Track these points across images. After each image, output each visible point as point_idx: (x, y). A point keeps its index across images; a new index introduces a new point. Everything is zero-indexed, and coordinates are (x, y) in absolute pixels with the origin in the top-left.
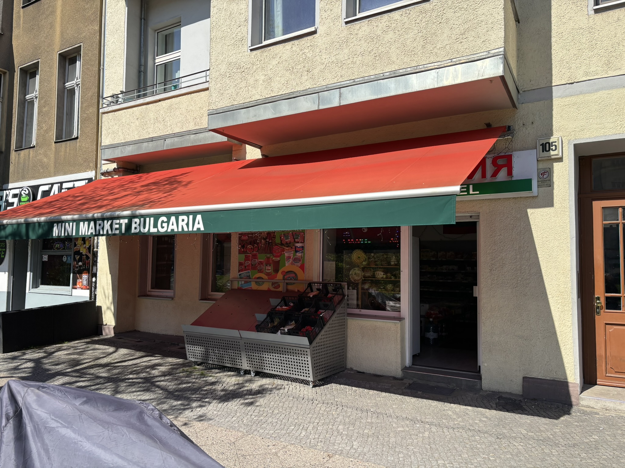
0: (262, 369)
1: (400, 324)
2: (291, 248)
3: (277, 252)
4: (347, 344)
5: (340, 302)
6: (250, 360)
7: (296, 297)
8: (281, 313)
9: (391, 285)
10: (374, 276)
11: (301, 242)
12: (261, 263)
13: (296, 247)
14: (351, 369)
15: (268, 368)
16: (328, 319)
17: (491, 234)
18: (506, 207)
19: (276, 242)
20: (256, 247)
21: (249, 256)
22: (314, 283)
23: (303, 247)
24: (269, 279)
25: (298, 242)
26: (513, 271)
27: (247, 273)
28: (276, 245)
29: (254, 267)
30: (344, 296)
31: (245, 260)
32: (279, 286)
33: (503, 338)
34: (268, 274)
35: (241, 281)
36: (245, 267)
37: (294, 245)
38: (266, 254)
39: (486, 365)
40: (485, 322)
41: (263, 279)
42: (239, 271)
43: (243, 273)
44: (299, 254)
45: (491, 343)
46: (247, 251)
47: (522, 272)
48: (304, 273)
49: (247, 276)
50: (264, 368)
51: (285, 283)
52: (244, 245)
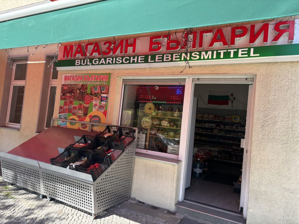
0: (55, 196)
1: (177, 166)
2: (98, 97)
3: (87, 100)
4: (132, 178)
5: (130, 143)
6: (46, 187)
7: (94, 136)
8: (76, 149)
9: (173, 132)
10: (160, 125)
11: (106, 94)
12: (75, 108)
13: (101, 97)
14: (134, 199)
15: (59, 196)
16: (116, 157)
17: (266, 94)
18: (283, 70)
19: (88, 92)
20: (73, 95)
21: (67, 102)
22: (112, 126)
23: (107, 97)
24: (80, 121)
25: (104, 93)
26: (285, 128)
27: (64, 115)
28: (87, 94)
29: (70, 111)
30: (134, 138)
31: (64, 105)
32: (86, 127)
33: (270, 189)
34: (79, 117)
35: (60, 120)
36: (64, 110)
37: (100, 95)
38: (79, 102)
39: (251, 211)
40: (253, 172)
41: (75, 120)
42: (59, 113)
43: (62, 115)
44: (103, 103)
45: (258, 192)
46: (66, 98)
47: (294, 130)
48: (106, 118)
49: (65, 117)
50: (56, 195)
51: (91, 125)
52: (65, 93)
